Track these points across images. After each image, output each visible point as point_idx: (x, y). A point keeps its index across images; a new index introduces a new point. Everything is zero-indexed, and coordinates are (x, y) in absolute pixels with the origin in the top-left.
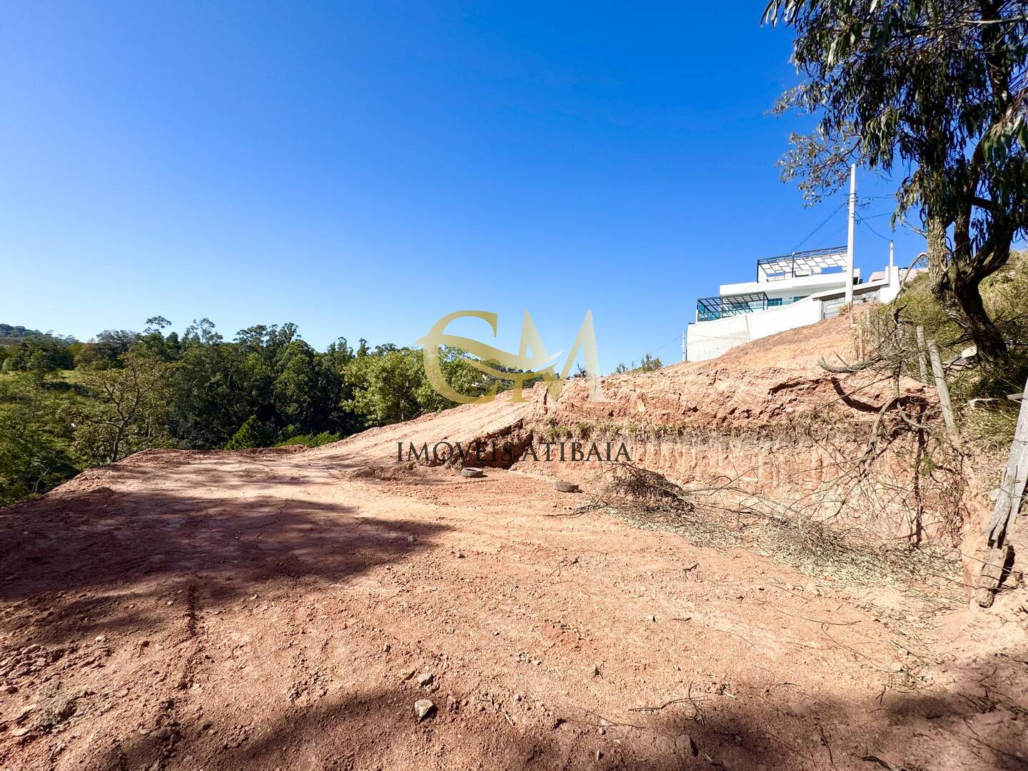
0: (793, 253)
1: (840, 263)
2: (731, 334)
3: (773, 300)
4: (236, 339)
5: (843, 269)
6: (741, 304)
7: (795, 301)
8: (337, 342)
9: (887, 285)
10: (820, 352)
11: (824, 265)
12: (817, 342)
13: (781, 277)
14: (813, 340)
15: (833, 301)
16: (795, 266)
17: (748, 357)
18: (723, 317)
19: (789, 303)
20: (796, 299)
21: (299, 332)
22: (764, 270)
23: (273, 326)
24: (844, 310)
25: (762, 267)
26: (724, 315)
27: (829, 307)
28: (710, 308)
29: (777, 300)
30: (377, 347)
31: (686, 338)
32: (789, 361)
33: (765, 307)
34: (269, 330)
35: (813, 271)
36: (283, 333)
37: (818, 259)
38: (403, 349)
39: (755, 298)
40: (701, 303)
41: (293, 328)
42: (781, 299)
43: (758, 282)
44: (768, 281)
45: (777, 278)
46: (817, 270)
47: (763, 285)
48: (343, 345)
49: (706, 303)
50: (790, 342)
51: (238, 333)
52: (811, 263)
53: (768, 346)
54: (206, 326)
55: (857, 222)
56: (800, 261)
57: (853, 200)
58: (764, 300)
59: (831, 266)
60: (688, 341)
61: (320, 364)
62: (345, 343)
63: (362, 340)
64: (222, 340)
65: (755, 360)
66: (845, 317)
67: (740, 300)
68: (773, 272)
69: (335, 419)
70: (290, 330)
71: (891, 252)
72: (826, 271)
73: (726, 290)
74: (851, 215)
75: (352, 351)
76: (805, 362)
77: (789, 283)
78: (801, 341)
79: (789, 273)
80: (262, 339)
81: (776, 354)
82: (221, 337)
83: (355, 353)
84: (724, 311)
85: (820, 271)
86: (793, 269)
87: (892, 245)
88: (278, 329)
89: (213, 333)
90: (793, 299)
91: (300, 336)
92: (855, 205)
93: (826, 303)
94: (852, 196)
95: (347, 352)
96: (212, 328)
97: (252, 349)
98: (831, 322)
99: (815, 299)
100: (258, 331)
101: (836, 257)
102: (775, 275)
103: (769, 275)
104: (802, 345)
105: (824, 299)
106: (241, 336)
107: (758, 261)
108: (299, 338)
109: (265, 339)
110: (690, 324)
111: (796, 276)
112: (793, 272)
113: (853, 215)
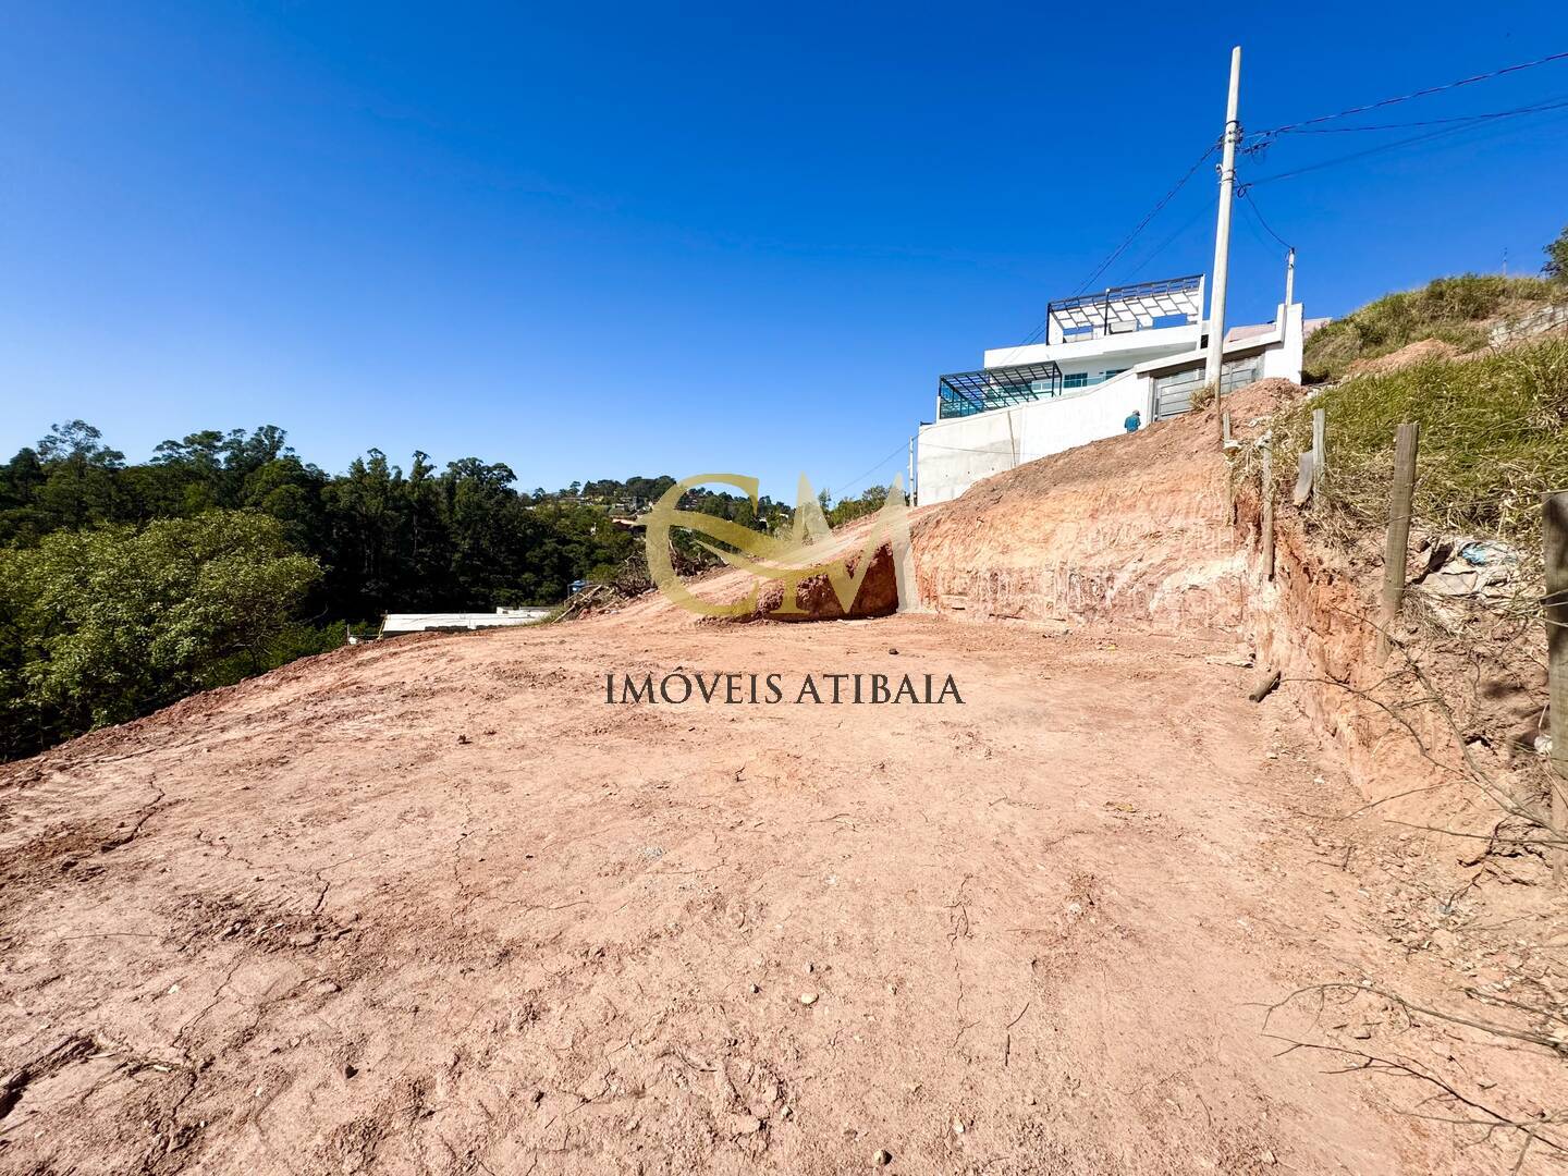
0: (1108, 290)
1: (1186, 309)
2: (992, 444)
3: (1073, 376)
4: (156, 459)
5: (1190, 319)
6: (1019, 383)
7: (1107, 378)
8: (366, 459)
9: (1278, 344)
10: (1149, 504)
11: (1157, 313)
12: (1145, 478)
13: (1088, 335)
14: (1134, 472)
15: (1170, 380)
16: (1111, 314)
17: (1001, 509)
18: (991, 409)
19: (1099, 381)
20: (1110, 374)
21: (287, 443)
22: (1058, 321)
23: (235, 432)
24: (1202, 401)
25: (1056, 318)
26: (990, 404)
27: (1167, 391)
28: (964, 392)
29: (1079, 376)
30: (451, 465)
31: (915, 452)
32: (1083, 524)
33: (1056, 391)
34: (227, 439)
35: (1139, 323)
36: (257, 443)
37: (1148, 302)
38: (495, 467)
39: (1039, 373)
40: (948, 383)
41: (277, 435)
42: (1085, 375)
43: (1048, 344)
44: (1064, 341)
45: (1080, 336)
46: (1147, 321)
47: (1056, 349)
48: (379, 463)
49: (956, 384)
50: (1088, 476)
51: (159, 448)
52: (1137, 308)
53: (1043, 484)
54: (80, 435)
55: (1238, 191)
56: (1118, 306)
57: (1232, 137)
58: (1054, 377)
59: (1169, 314)
60: (921, 456)
61: (334, 498)
62: (383, 459)
63: (418, 453)
64: (123, 461)
65: (1013, 518)
66: (1204, 415)
67: (1015, 377)
68: (1074, 326)
69: (373, 593)
70: (270, 438)
71: (1291, 273)
72: (1160, 323)
73: (995, 358)
74: (1227, 175)
75: (399, 473)
76: (1116, 527)
77: (1098, 345)
78: (1108, 474)
79: (1100, 326)
80: (216, 456)
81: (1056, 506)
82: (119, 456)
83: (406, 476)
84: (990, 398)
85: (1150, 323)
86: (1106, 319)
87: (1292, 259)
88: (246, 439)
89: (102, 450)
90: (1105, 375)
91: (292, 449)
92: (1236, 150)
93: (1163, 383)
94: (1231, 127)
95: (389, 475)
96: (97, 439)
97: (192, 475)
98: (1173, 429)
99: (1141, 375)
100: (205, 441)
101: (1178, 297)
102: (1078, 330)
103: (1067, 332)
104: (1112, 485)
105: (1157, 374)
106: (166, 452)
107: (1050, 305)
108: (290, 454)
109: (222, 456)
110: (922, 424)
111: (1111, 333)
112: (1106, 325)
113: (1230, 175)
